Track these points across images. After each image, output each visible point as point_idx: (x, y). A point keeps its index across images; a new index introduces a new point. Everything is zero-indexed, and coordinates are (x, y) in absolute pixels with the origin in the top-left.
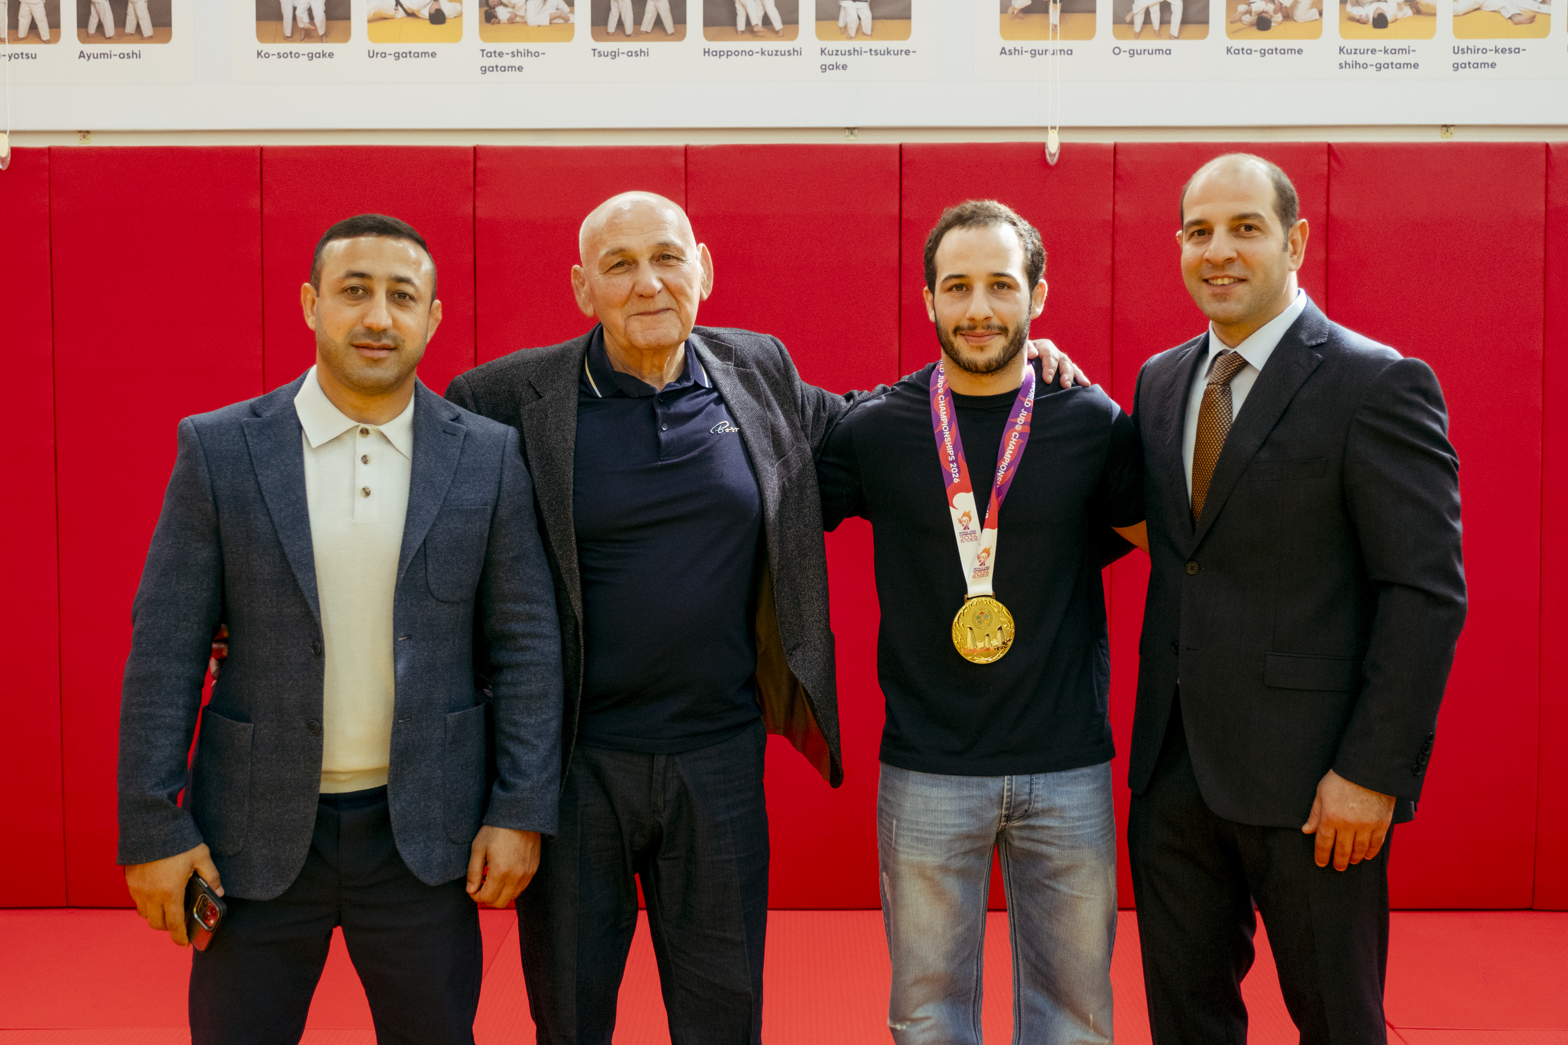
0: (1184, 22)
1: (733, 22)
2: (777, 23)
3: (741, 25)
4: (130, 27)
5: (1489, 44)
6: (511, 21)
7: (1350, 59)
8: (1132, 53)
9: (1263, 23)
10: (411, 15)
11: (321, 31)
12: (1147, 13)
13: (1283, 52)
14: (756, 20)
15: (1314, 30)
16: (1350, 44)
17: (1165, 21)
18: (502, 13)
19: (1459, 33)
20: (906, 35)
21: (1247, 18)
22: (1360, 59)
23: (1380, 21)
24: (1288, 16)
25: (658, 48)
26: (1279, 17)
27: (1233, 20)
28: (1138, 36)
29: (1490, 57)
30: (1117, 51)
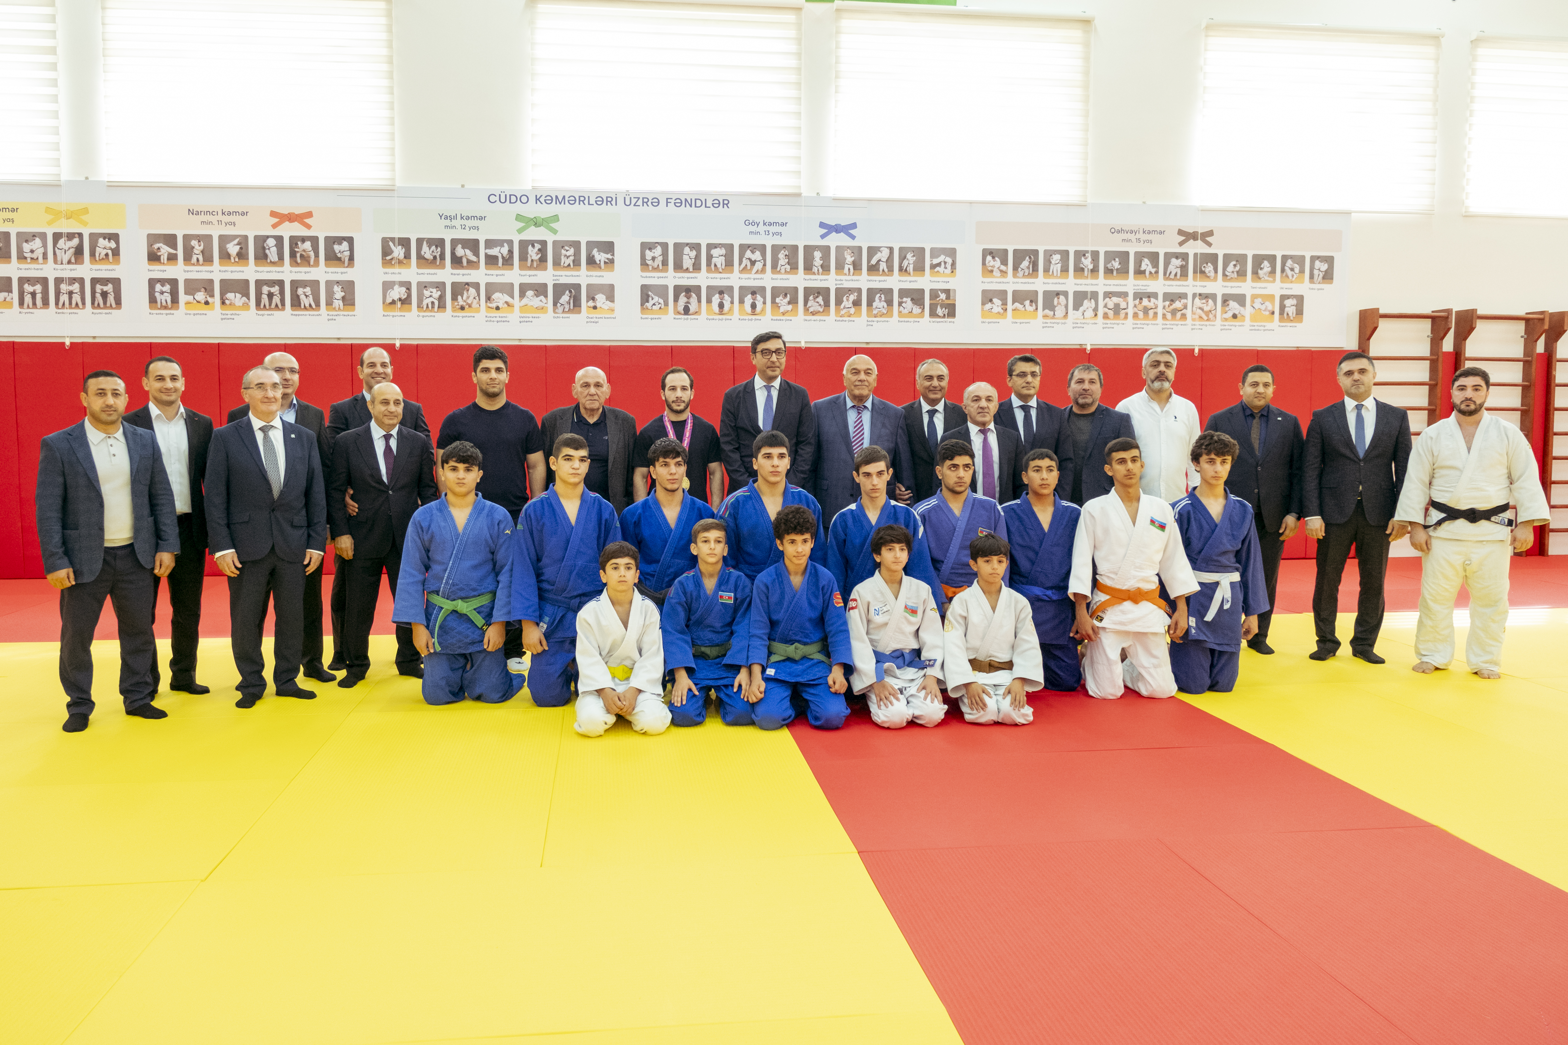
0: (439, 307)
1: (300, 306)
2: (314, 306)
3: (302, 306)
4: (108, 305)
5: (530, 315)
6: (230, 304)
7: (489, 319)
8: (423, 316)
9: (462, 308)
10: (198, 302)
11: (170, 307)
12: (427, 305)
13: (468, 317)
14: (307, 305)
15: (478, 311)
16: (489, 315)
17: (433, 307)
18: (227, 302)
19: (521, 312)
20: (354, 310)
21: (458, 307)
22: (492, 319)
23: (498, 308)
24: (470, 306)
25: (276, 313)
26: (467, 306)
27: (453, 307)
28: (425, 311)
29: (530, 319)
30: (418, 316)
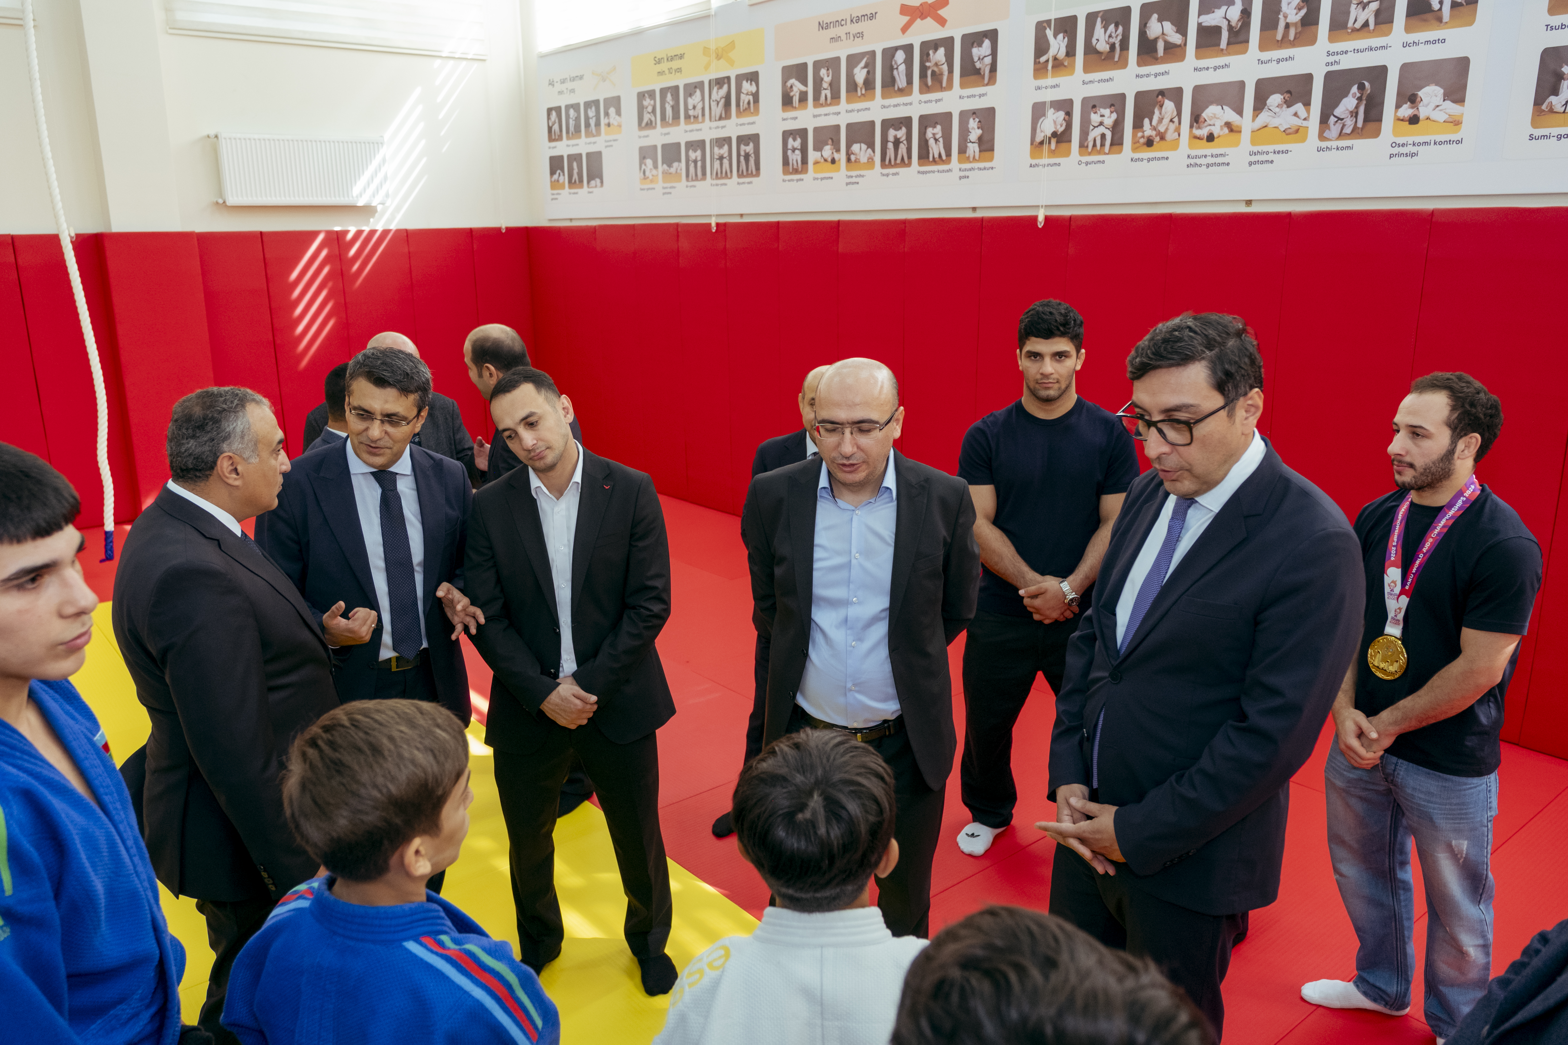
0: (1112, 144)
1: (928, 157)
2: (944, 157)
3: (931, 159)
4: (750, 172)
5: (1270, 148)
7: (1192, 161)
8: (1087, 163)
9: (1149, 143)
10: (826, 160)
11: (800, 170)
12: (1095, 140)
13: (1159, 159)
14: (936, 156)
15: (1175, 145)
16: (1194, 153)
17: (1103, 145)
18: (853, 158)
19: (1253, 142)
20: (991, 159)
21: (1142, 141)
22: (1198, 161)
23: (1211, 138)
24: (1162, 137)
25: (902, 171)
26: (1158, 139)
27: (1135, 142)
28: (1090, 154)
29: (1270, 157)
30: (1080, 162)
